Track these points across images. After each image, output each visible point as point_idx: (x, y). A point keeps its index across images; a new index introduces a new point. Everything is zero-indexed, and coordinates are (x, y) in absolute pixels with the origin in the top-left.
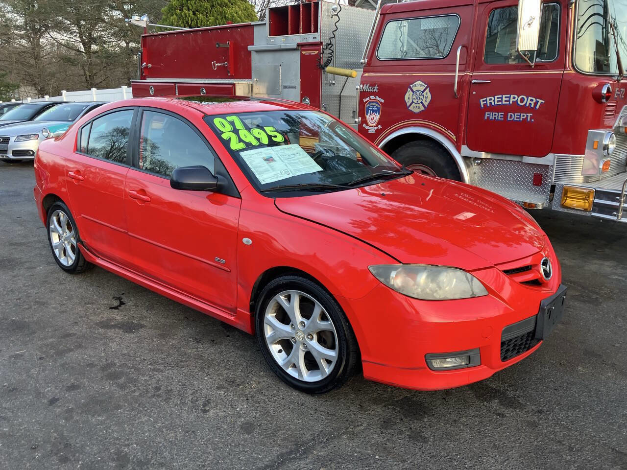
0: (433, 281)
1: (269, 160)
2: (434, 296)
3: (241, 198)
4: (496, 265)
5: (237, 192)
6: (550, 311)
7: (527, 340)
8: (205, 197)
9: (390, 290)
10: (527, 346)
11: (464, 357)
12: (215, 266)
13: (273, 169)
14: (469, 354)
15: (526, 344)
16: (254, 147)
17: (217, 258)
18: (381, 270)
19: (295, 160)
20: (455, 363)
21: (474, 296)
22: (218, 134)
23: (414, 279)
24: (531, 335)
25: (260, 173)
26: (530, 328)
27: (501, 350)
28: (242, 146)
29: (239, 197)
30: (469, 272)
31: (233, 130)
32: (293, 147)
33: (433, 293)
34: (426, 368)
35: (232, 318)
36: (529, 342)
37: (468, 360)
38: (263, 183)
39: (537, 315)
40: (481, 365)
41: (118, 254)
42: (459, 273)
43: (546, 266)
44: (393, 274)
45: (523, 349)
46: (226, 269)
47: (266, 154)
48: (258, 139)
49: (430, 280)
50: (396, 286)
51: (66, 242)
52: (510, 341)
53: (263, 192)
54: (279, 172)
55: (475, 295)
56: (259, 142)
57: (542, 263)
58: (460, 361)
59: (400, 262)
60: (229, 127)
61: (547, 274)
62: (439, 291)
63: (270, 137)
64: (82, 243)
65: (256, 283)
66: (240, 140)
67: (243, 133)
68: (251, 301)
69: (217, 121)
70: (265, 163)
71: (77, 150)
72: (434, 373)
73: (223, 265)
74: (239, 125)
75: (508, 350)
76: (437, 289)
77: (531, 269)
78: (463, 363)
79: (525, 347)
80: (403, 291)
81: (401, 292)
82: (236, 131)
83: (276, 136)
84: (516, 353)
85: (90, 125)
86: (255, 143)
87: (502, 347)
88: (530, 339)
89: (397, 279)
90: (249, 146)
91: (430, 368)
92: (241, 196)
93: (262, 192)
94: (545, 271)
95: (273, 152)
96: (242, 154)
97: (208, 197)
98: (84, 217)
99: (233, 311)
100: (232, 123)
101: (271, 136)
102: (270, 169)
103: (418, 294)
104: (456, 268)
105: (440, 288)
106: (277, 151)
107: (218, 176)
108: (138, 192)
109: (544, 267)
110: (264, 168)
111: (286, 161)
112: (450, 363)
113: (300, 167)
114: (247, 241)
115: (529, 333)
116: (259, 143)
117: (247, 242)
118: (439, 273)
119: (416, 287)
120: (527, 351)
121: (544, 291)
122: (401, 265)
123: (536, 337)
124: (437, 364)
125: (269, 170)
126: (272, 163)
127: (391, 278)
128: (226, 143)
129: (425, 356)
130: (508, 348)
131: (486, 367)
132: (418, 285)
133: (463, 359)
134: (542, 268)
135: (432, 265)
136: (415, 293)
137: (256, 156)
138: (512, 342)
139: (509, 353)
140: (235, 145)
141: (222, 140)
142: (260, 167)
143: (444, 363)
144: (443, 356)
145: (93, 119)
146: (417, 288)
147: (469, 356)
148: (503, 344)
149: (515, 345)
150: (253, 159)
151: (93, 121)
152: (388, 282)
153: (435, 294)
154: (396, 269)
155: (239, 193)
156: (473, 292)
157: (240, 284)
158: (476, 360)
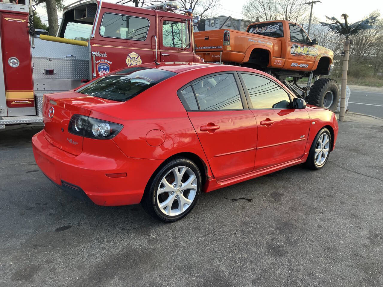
12: (300, 140)
35: (301, 160)
114: (313, 123)
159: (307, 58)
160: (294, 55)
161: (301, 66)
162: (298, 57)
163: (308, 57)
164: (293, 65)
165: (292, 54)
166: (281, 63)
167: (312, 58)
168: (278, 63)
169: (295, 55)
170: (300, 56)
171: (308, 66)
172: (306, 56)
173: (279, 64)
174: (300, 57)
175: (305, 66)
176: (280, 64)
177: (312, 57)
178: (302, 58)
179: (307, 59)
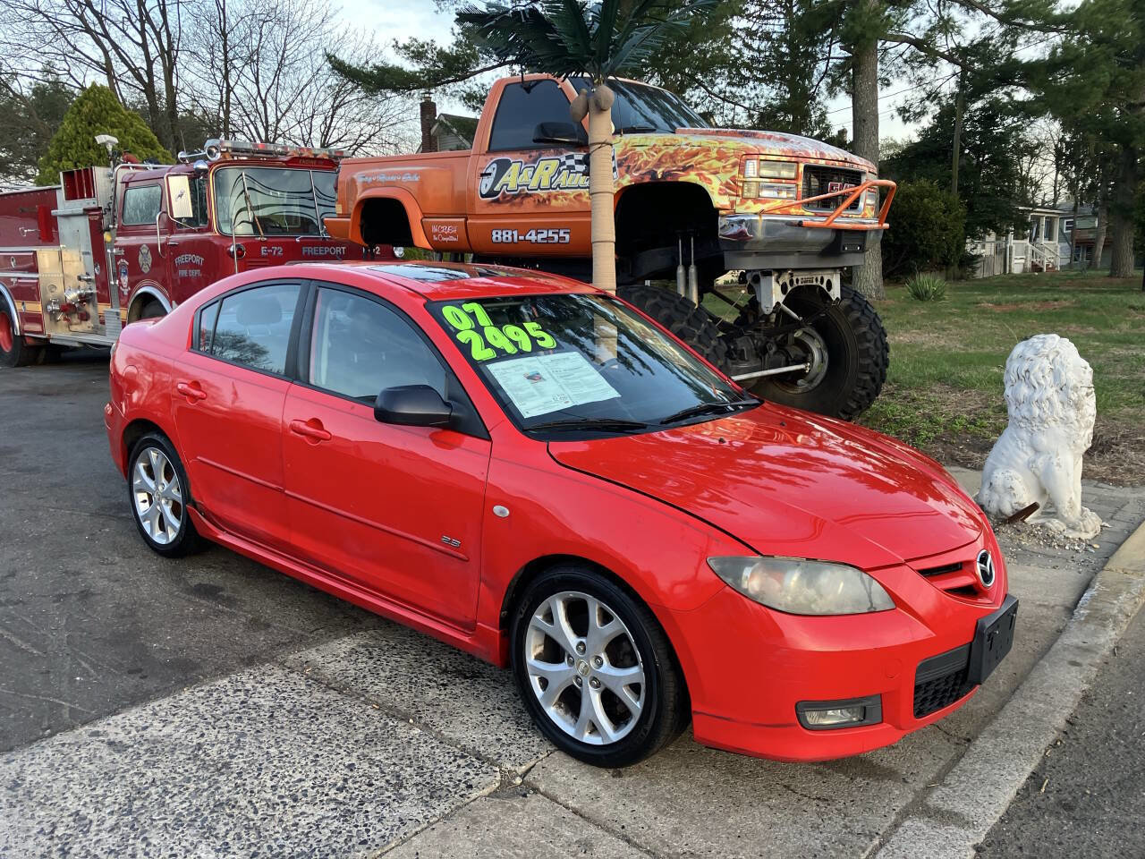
0: (810, 584)
1: (534, 378)
2: (812, 610)
3: (490, 439)
4: (907, 561)
5: (484, 430)
6: (991, 637)
7: (955, 684)
8: (427, 435)
9: (742, 597)
10: (955, 694)
11: (855, 710)
12: (441, 551)
13: (542, 394)
14: (863, 704)
15: (953, 690)
16: (509, 357)
17: (446, 538)
18: (727, 566)
19: (575, 378)
20: (841, 718)
21: (873, 610)
22: (452, 333)
23: (780, 580)
24: (961, 675)
25: (521, 399)
26: (959, 664)
27: (915, 699)
28: (489, 354)
29: (486, 437)
30: (865, 571)
31: (474, 326)
32: (571, 357)
33: (811, 603)
34: (796, 725)
35: (466, 639)
36: (957, 687)
37: (862, 713)
38: (526, 416)
39: (971, 643)
40: (882, 722)
41: (261, 526)
42: (851, 572)
43: (986, 565)
44: (747, 572)
45: (949, 697)
46: (461, 555)
47: (529, 367)
48: (515, 344)
49: (805, 582)
50: (751, 592)
51: (163, 501)
52: (929, 684)
53: (526, 430)
54: (551, 398)
55: (875, 608)
56: (517, 347)
57: (978, 560)
58: (849, 715)
59: (758, 553)
60: (467, 323)
61: (987, 577)
62: (819, 601)
63: (533, 340)
64: (194, 504)
65: (513, 580)
66: (487, 345)
67: (491, 332)
68: (502, 611)
69: (448, 312)
70: (528, 383)
71: (192, 348)
72: (808, 732)
73: (457, 549)
74: (483, 319)
75: (925, 699)
76: (816, 597)
77: (961, 569)
78: (854, 719)
79: (951, 696)
80: (762, 599)
81: (759, 601)
82: (479, 330)
83: (543, 339)
84: (938, 705)
85: (217, 304)
86: (510, 349)
87: (916, 693)
88: (959, 682)
89: (753, 580)
90: (501, 355)
91: (802, 725)
92: (489, 435)
93: (524, 431)
94: (983, 571)
95: (540, 366)
96: (491, 367)
97: (432, 437)
98: (201, 461)
99: (468, 627)
100: (472, 315)
101: (536, 338)
102: (536, 393)
103: (786, 606)
104: (845, 564)
105: (821, 596)
106: (547, 364)
107: (452, 403)
108: (307, 424)
109: (983, 566)
110: (528, 391)
111: (561, 380)
112: (833, 717)
113: (586, 390)
114: (500, 510)
115: (957, 673)
116: (516, 350)
117: (502, 512)
118: (819, 571)
119: (783, 593)
120: (954, 701)
121: (983, 604)
122: (759, 557)
123: (969, 679)
124: (813, 718)
125: (534, 396)
126: (539, 384)
127: (743, 578)
128: (465, 349)
129: (796, 704)
130: (925, 696)
131: (890, 726)
132: (787, 591)
133: (854, 712)
134: (978, 566)
135: (807, 559)
136: (783, 603)
137: (512, 370)
138: (932, 686)
139: (927, 704)
140: (479, 353)
141: (457, 343)
142: (520, 389)
143: (824, 717)
144: (823, 706)
145: (223, 296)
146: (785, 596)
147: (865, 708)
148: (917, 688)
149: (936, 692)
150: (508, 375)
151: (224, 298)
152: (739, 585)
153: (813, 606)
154: (752, 564)
155: (488, 432)
156: (872, 604)
157: (485, 582)
158: (875, 714)
159: (554, 202)
160: (493, 201)
161: (532, 236)
162: (514, 205)
163: (556, 198)
164: (497, 236)
165: (483, 196)
166: (454, 235)
167: (580, 201)
168: (447, 236)
169: (497, 201)
170: (518, 200)
171: (567, 236)
172: (545, 197)
173: (447, 239)
174: (522, 203)
175: (556, 236)
176: (452, 239)
177: (580, 195)
178: (528, 206)
179: (555, 207)
